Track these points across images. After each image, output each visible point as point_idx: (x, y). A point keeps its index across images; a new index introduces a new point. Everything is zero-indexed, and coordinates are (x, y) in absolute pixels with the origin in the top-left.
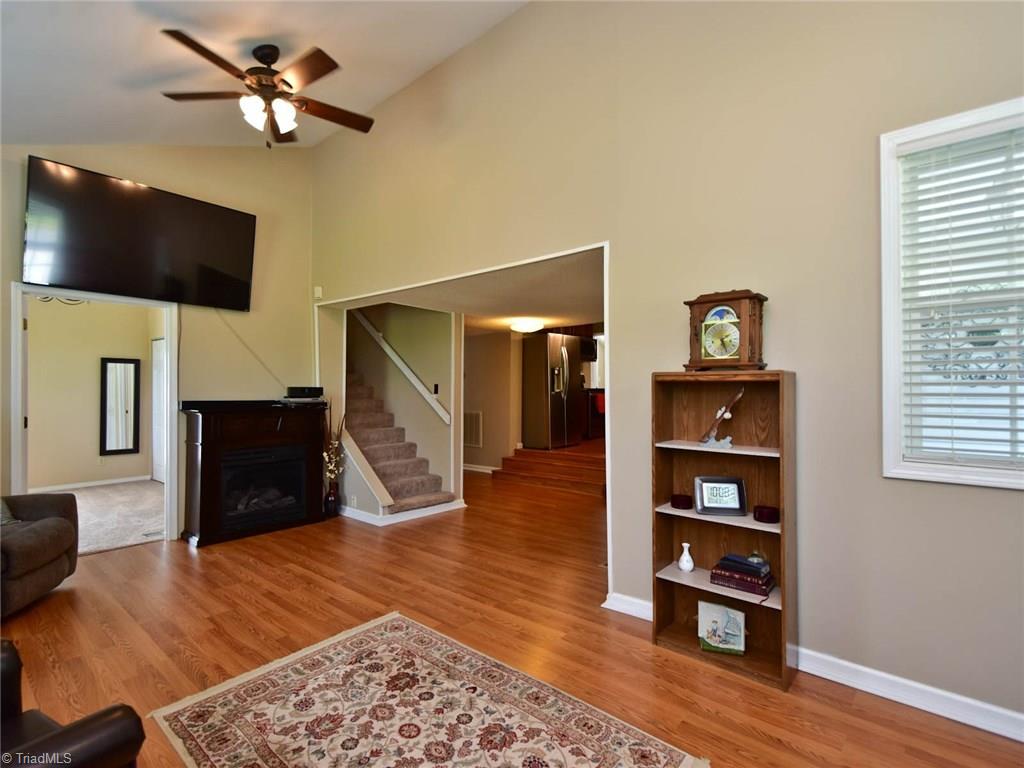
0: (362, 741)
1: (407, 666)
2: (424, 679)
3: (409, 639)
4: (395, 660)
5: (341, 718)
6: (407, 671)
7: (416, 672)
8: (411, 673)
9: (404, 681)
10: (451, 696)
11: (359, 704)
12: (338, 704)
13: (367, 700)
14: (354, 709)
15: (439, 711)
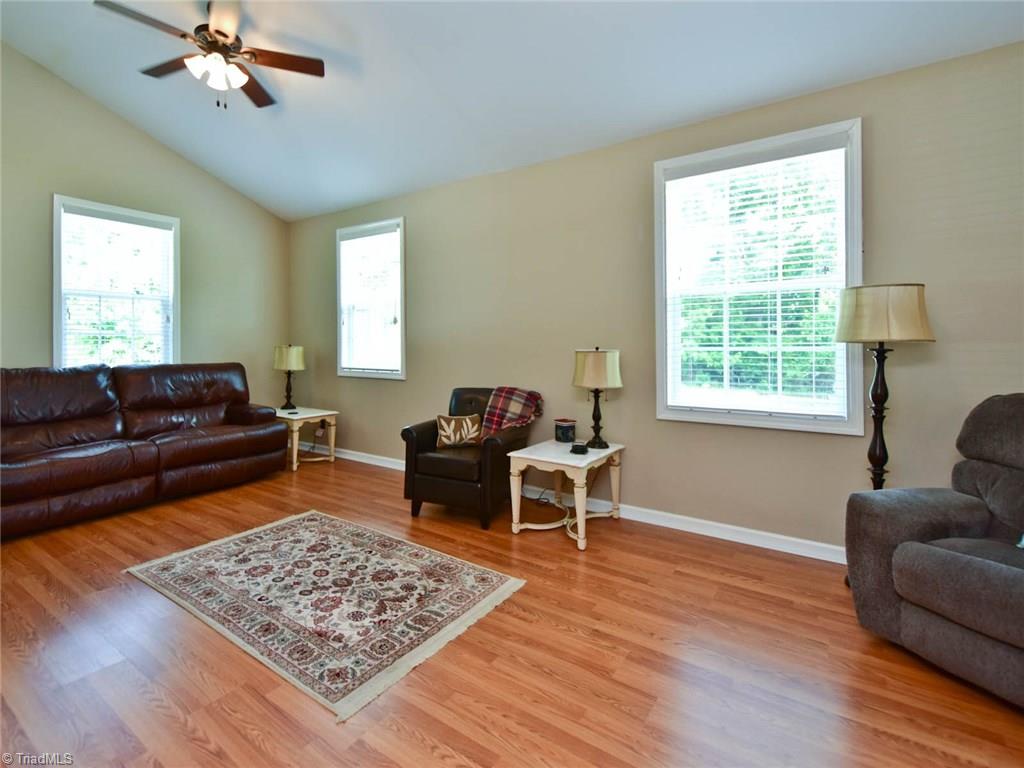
0: (354, 569)
1: (322, 619)
2: (305, 607)
3: (320, 656)
4: (336, 625)
5: (373, 579)
6: (322, 614)
7: (313, 612)
8: (318, 612)
9: (326, 604)
10: (284, 594)
11: (362, 587)
12: (381, 588)
13: (357, 590)
14: (365, 584)
15: (298, 583)
